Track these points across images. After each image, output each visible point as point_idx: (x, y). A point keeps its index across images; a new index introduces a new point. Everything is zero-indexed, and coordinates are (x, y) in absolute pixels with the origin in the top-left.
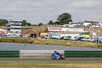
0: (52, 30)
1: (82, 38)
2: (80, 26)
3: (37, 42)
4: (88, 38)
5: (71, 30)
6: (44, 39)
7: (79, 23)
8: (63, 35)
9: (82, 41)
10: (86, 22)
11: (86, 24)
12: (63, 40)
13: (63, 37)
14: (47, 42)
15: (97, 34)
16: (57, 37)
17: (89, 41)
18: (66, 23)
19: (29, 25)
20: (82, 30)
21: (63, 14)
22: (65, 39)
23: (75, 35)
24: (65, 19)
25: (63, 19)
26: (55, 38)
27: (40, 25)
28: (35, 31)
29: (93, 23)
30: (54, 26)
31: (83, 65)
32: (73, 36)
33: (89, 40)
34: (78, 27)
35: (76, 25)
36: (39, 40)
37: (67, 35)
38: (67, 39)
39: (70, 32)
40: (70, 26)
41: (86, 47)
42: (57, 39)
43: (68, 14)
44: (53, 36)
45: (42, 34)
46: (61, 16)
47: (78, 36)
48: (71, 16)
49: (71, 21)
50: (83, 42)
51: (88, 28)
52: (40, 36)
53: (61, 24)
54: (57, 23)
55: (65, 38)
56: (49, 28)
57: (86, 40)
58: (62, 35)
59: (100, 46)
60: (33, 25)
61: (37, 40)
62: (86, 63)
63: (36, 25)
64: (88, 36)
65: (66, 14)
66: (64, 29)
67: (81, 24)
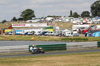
0: (16, 26)
1: (46, 32)
3: (1, 38)
4: (51, 32)
5: (34, 25)
6: (8, 36)
7: (42, 18)
8: (27, 31)
9: (46, 35)
10: (49, 17)
11: (49, 19)
12: (27, 36)
13: (27, 33)
14: (11, 38)
15: (60, 27)
16: (21, 33)
17: (52, 35)
18: (29, 19)
20: (45, 25)
21: (26, 10)
22: (29, 35)
23: (39, 30)
24: (28, 15)
25: (26, 15)
26: (19, 34)
29: (55, 17)
30: (17, 22)
31: (48, 59)
32: (37, 31)
34: (41, 22)
35: (39, 20)
36: (3, 37)
37: (31, 31)
38: (31, 35)
39: (34, 27)
40: (33, 21)
41: (50, 40)
42: (22, 34)
43: (31, 10)
44: (17, 32)
45: (6, 31)
46: (24, 12)
47: (42, 30)
48: (33, 12)
49: (34, 16)
50: (47, 37)
51: (52, 22)
52: (4, 32)
53: (25, 20)
54: (20, 19)
55: (29, 33)
56: (13, 25)
57: (49, 34)
58: (26, 31)
64: (51, 30)
65: (28, 10)
66: (27, 25)
67: (45, 19)
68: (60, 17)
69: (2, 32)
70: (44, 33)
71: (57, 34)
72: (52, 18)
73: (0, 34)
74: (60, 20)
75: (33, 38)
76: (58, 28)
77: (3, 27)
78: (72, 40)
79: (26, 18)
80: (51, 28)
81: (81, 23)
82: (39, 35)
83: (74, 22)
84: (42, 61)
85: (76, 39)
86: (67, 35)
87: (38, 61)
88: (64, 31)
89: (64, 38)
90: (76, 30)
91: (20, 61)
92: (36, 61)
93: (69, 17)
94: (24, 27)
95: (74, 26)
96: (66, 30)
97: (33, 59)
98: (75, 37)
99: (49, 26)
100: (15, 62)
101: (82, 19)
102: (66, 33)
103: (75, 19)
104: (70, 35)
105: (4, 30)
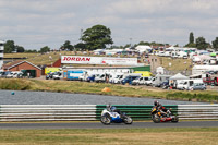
0: (70, 62)
1: (135, 78)
2: (130, 53)
3: (37, 86)
4: (146, 79)
5: (110, 61)
6: (53, 81)
7: (127, 46)
8: (94, 72)
9: (135, 84)
10: (142, 44)
11: (142, 49)
12: (93, 84)
13: (94, 76)
14: (58, 87)
15: (166, 69)
16: (80, 76)
17: (148, 85)
18: (100, 47)
19: (21, 50)
20: (133, 62)
21: (93, 28)
22: (98, 81)
23: (119, 72)
24: (98, 37)
25: (93, 38)
26: (77, 79)
27: (45, 50)
28: (33, 62)
29: (156, 46)
30: (73, 53)
31: (137, 136)
32: (114, 75)
33: (148, 82)
34: (125, 54)
36: (41, 83)
37: (101, 72)
38: (102, 81)
39: (110, 65)
40: (107, 52)
41: (143, 96)
42: (81, 80)
43: (104, 28)
44: (71, 75)
45: (47, 70)
46: (87, 31)
47: (125, 73)
48: (110, 32)
49: (110, 42)
50: (137, 87)
51: (147, 56)
52: (43, 74)
53: (90, 49)
54: (80, 47)
55: (97, 78)
56: (63, 57)
57: (141, 82)
58: (91, 73)
59: (173, 95)
60: (30, 52)
61: (38, 82)
63: (35, 51)
64: (146, 74)
65: (98, 28)
67: (133, 48)
68: (168, 45)
69: (39, 73)
70: (130, 80)
71: (157, 82)
72: (148, 47)
73: (34, 76)
74: (167, 53)
75: (105, 90)
76: (160, 69)
77: (42, 63)
78: (190, 98)
79: (92, 44)
80: (146, 69)
81: (213, 62)
82: (119, 83)
83: (197, 59)
84: (122, 140)
85: (200, 96)
86: (179, 86)
87: (116, 140)
89: (174, 91)
90: (200, 77)
91: (76, 138)
92: (110, 140)
93: (187, 46)
94: (88, 65)
95: (197, 67)
96: (179, 75)
97: (104, 136)
98: (198, 92)
99: (142, 65)
100: (64, 139)
101: (214, 53)
102: (178, 81)
103: (199, 52)
104: (186, 86)
105: (43, 69)
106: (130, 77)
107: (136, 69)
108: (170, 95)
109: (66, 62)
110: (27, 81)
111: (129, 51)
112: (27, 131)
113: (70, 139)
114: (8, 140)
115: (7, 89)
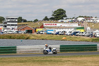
0: (48, 26)
1: (77, 32)
3: (33, 37)
4: (82, 33)
6: (40, 35)
7: (73, 18)
8: (59, 30)
9: (77, 35)
10: (80, 17)
11: (80, 19)
12: (58, 35)
13: (58, 32)
14: (42, 37)
15: (91, 28)
16: (52, 32)
17: (83, 36)
18: (61, 19)
19: (25, 21)
20: (76, 25)
21: (58, 10)
22: (60, 34)
23: (70, 30)
24: (60, 14)
25: (58, 15)
26: (51, 34)
27: (36, 21)
28: (30, 27)
29: (86, 18)
30: (49, 22)
31: (79, 59)
32: (68, 31)
33: (83, 34)
34: (72, 22)
35: (70, 20)
36: (35, 36)
37: (62, 30)
38: (62, 34)
39: (65, 27)
40: (64, 21)
41: (81, 41)
42: (53, 34)
43: (63, 10)
44: (48, 32)
45: (37, 30)
46: (55, 12)
47: (73, 30)
48: (65, 12)
49: (65, 16)
50: (78, 37)
51: (83, 22)
52: (35, 31)
53: (56, 20)
54: (52, 19)
55: (60, 33)
56: (44, 24)
57: (80, 34)
58: (57, 31)
59: (95, 40)
60: (29, 22)
61: (33, 35)
62: (81, 56)
63: (31, 21)
64: (82, 31)
65: (60, 10)
67: (76, 19)
68: (92, 17)
69: (33, 31)
70: (75, 33)
71: (87, 34)
72: (83, 18)
73: (32, 33)
74: (92, 21)
75: (64, 38)
76: (89, 28)
77: (35, 27)
79: (57, 18)
80: (82, 28)
82: (70, 35)
84: (72, 61)
86: (97, 36)
87: (69, 61)
88: (95, 32)
89: (95, 38)
91: (51, 60)
92: (66, 61)
94: (56, 27)
96: (97, 31)
97: (64, 59)
99: (81, 26)
102: (97, 34)
105: (35, 29)
106: (75, 32)
107: (78, 28)
108: (93, 40)
109: (46, 26)
110: (28, 35)
111: (74, 20)
112: (29, 57)
113: (49, 61)
114: (20, 62)
115: (19, 39)
